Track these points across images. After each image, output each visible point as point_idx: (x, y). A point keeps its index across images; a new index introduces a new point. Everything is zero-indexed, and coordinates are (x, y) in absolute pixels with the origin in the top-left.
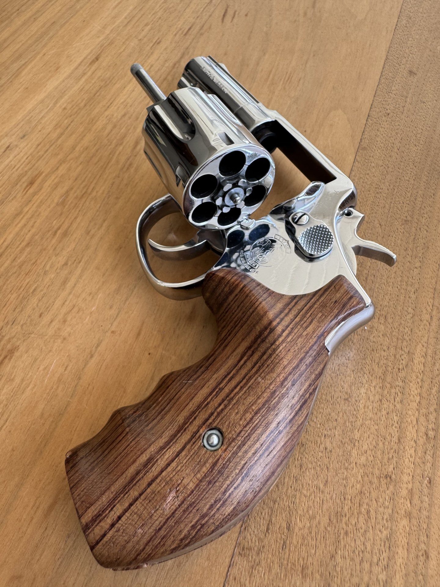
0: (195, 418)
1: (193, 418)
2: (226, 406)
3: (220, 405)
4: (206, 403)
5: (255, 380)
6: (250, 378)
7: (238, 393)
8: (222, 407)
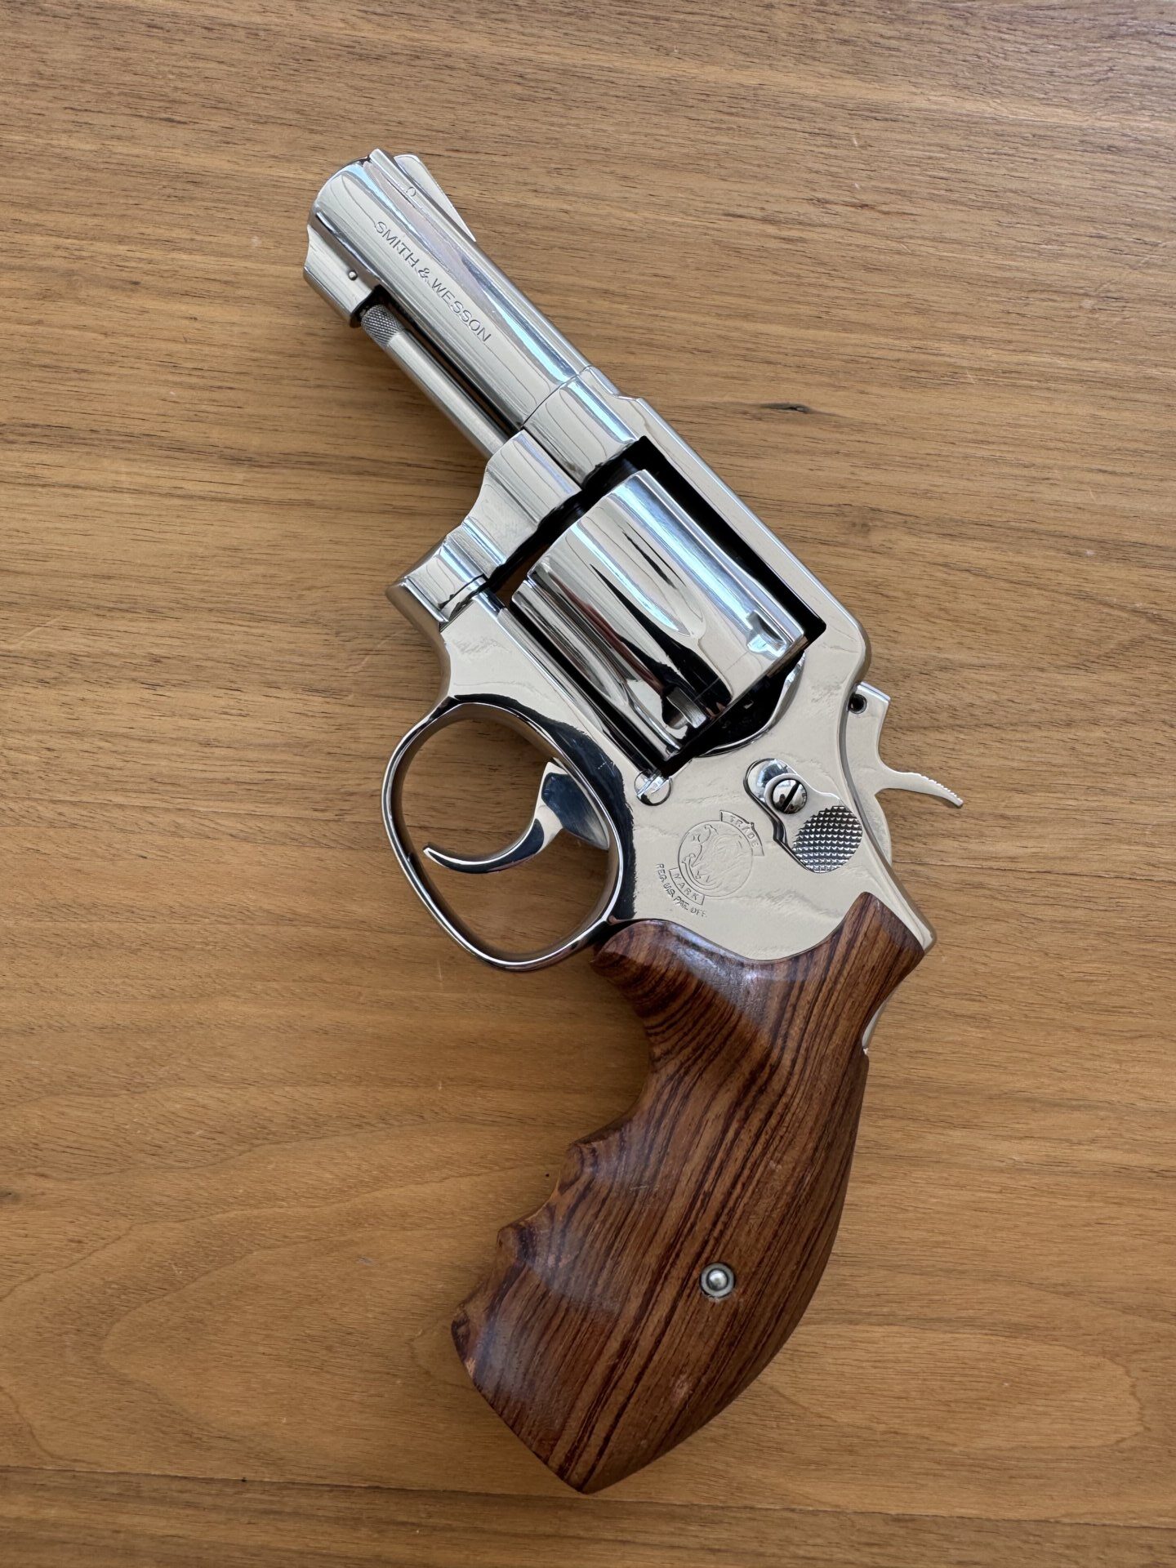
0: (677, 1255)
1: (674, 1255)
2: (726, 1225)
3: (714, 1224)
4: (689, 1225)
5: (766, 1167)
6: (755, 1165)
7: (740, 1197)
8: (719, 1226)
